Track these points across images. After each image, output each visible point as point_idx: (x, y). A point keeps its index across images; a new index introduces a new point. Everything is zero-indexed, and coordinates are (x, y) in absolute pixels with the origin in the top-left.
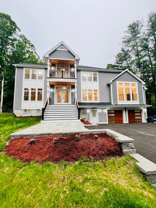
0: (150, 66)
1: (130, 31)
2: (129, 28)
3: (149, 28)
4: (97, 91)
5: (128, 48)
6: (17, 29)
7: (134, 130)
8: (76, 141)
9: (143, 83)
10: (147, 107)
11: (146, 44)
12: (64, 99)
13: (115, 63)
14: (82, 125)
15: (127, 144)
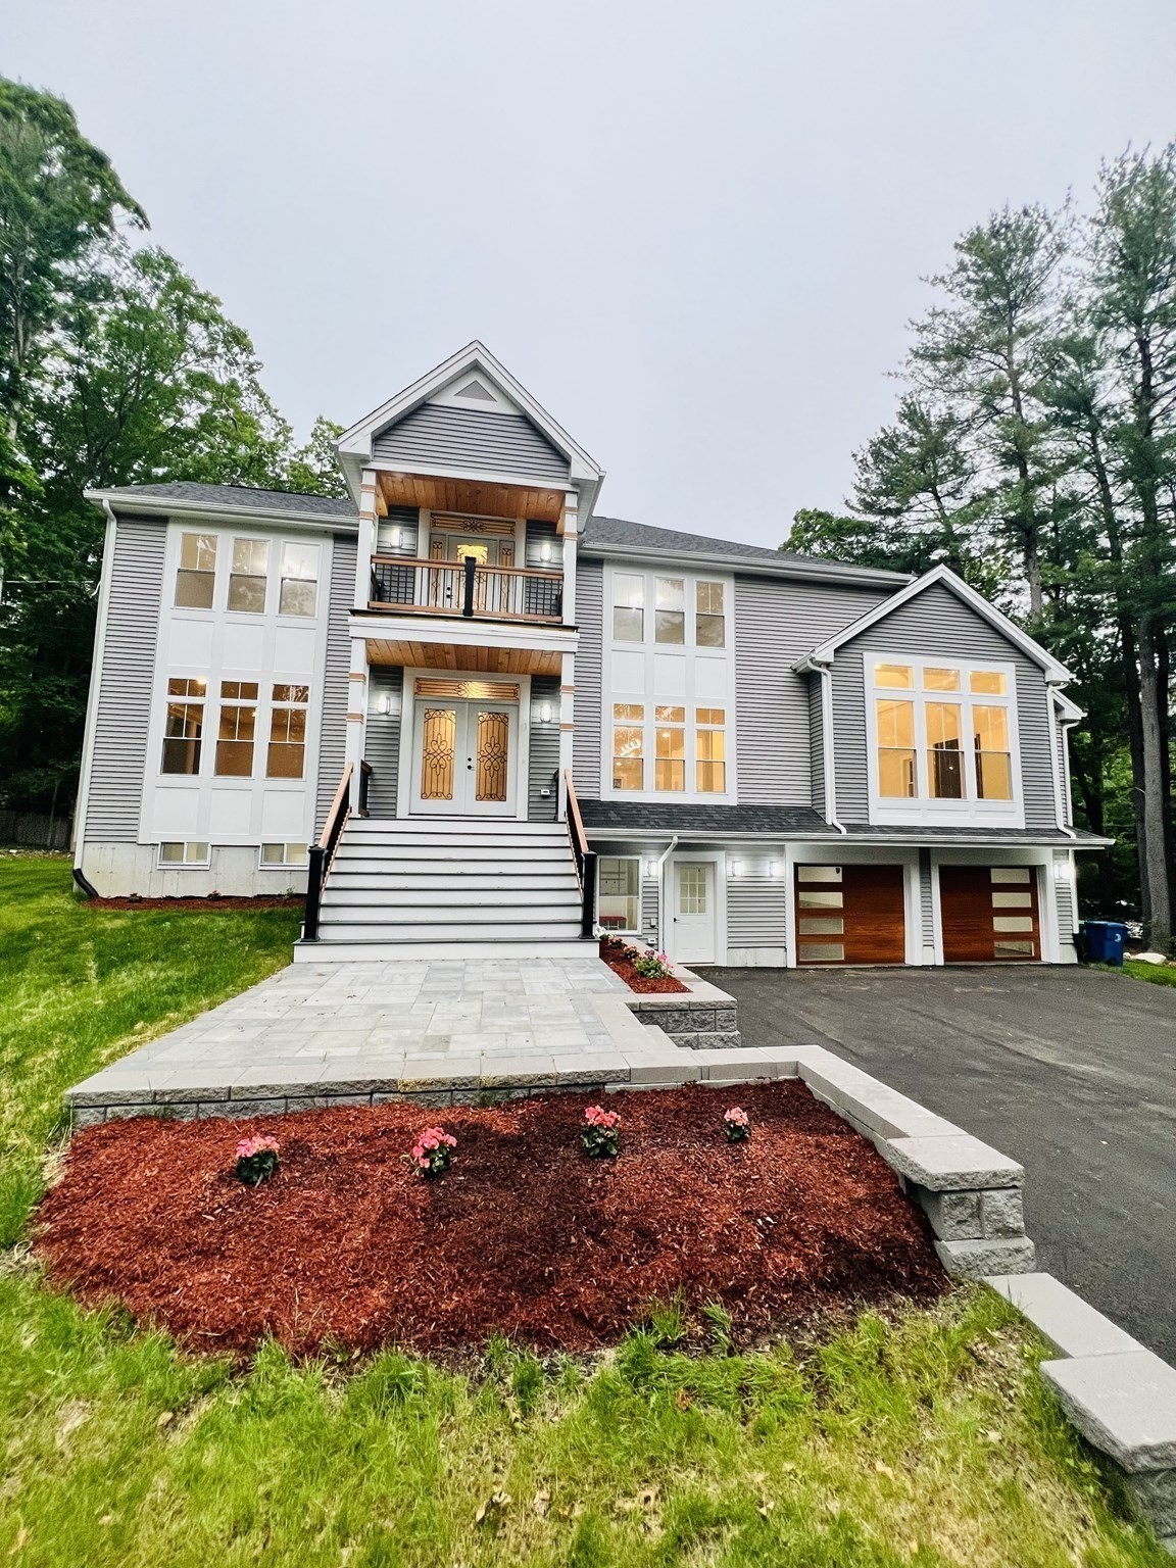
0: (1104, 541)
1: (969, 280)
2: (967, 258)
3: (1105, 265)
4: (718, 716)
5: (952, 403)
6: (117, 210)
7: (985, 1025)
8: (586, 1155)
9: (1059, 672)
10: (1075, 851)
11: (1078, 378)
12: (473, 774)
13: (855, 503)
14: (618, 995)
15: (973, 1197)
